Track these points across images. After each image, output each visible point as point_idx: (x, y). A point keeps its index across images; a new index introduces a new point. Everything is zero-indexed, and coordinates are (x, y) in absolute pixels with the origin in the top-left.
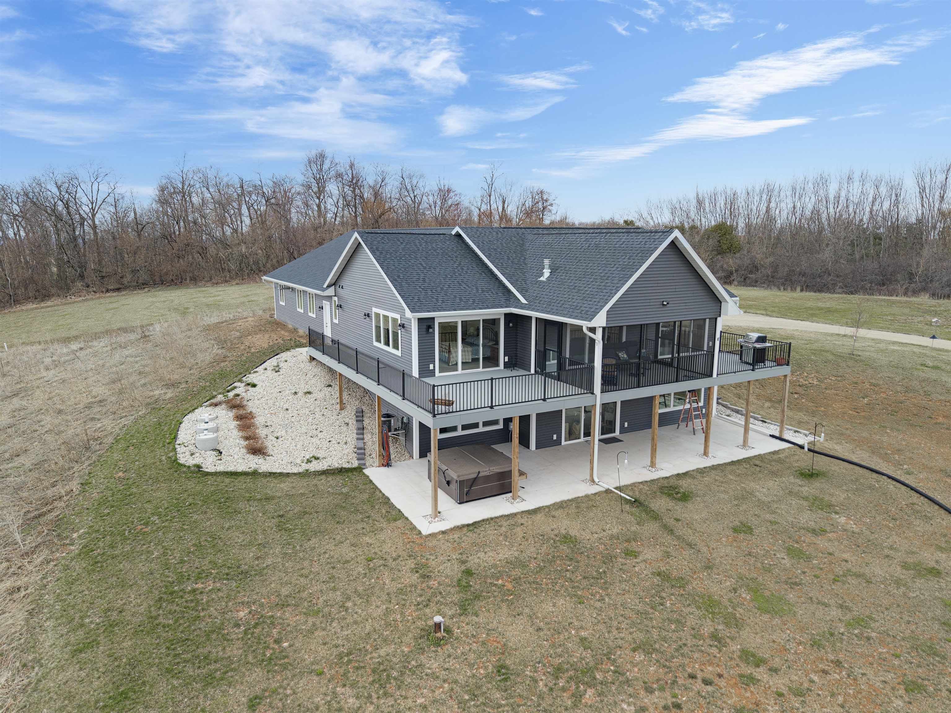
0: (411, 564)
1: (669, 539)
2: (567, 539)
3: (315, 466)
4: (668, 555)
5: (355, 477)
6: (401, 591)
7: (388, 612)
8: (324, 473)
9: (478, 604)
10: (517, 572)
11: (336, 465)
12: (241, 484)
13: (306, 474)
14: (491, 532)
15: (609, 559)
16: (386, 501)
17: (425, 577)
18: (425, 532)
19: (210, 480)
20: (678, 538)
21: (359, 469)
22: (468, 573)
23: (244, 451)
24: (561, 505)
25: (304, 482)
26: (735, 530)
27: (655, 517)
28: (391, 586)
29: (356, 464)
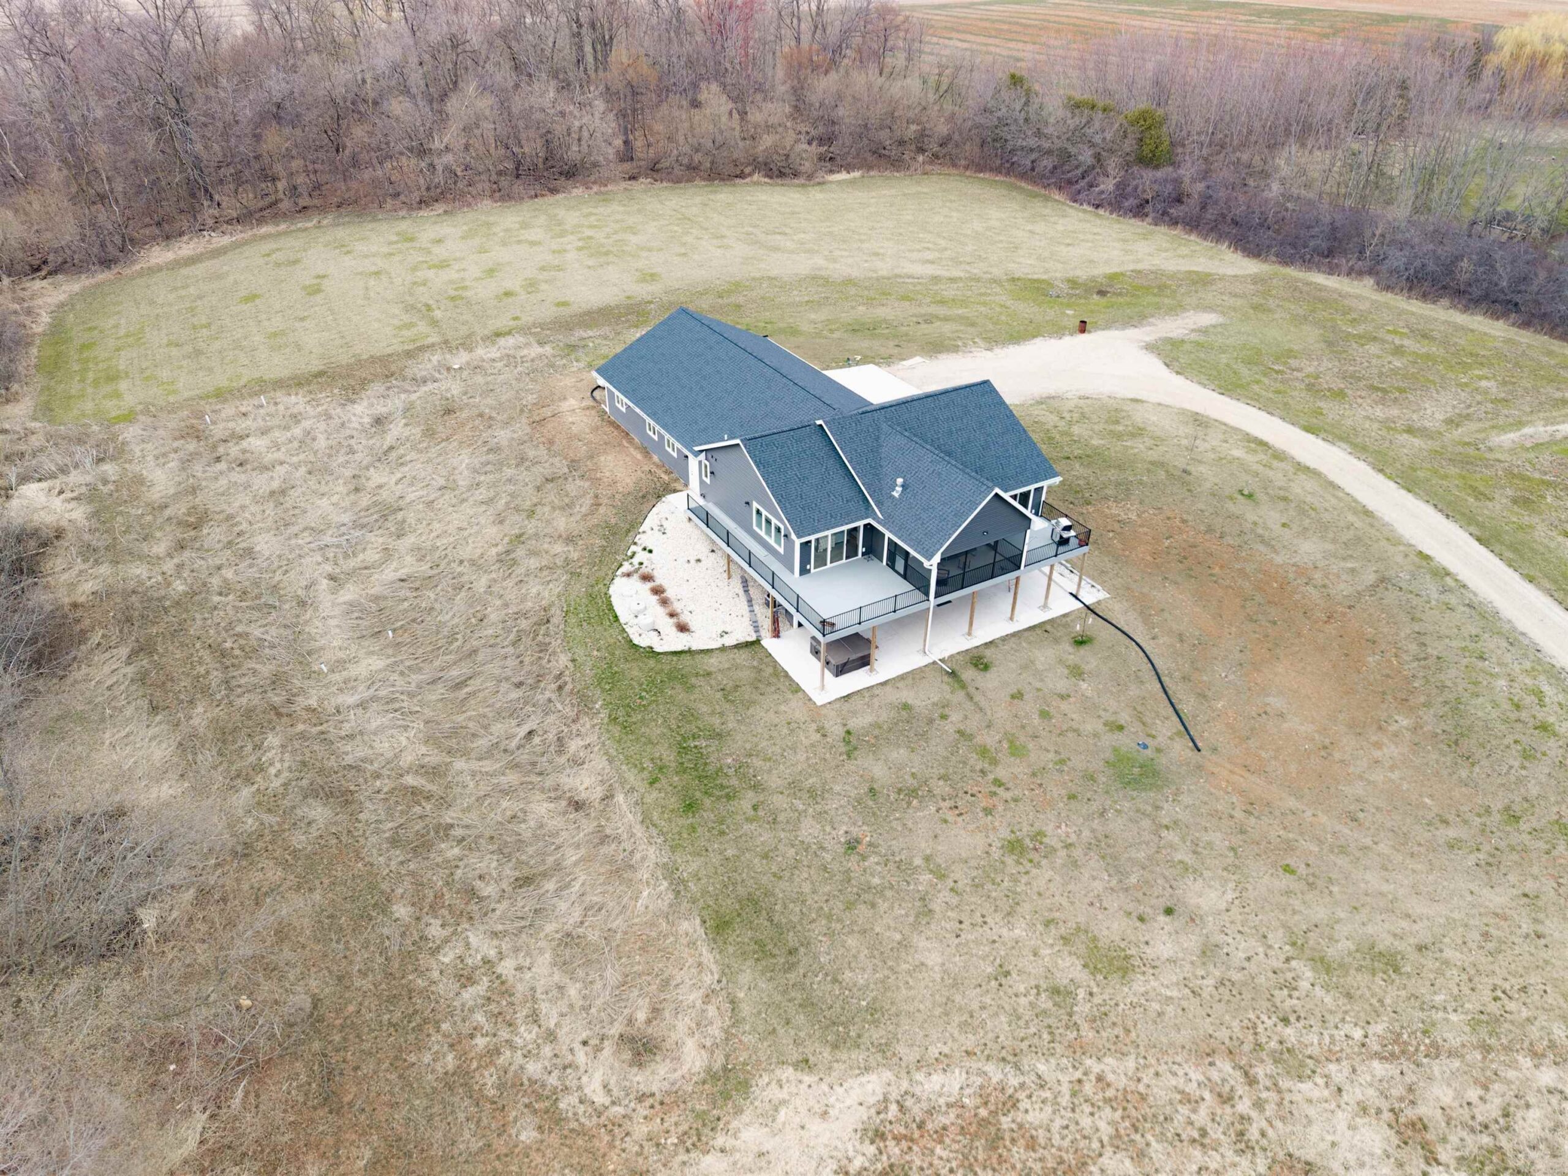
0: (814, 726)
1: (968, 705)
2: (906, 707)
3: (730, 641)
4: (966, 717)
5: (756, 648)
6: (813, 745)
7: (808, 758)
8: (738, 646)
9: (856, 753)
10: (876, 732)
11: (742, 640)
12: (686, 660)
13: (723, 649)
14: (857, 703)
15: (931, 721)
16: (787, 675)
17: (824, 736)
18: (819, 703)
19: (664, 659)
20: (976, 704)
21: (757, 642)
22: (848, 732)
23: (674, 629)
24: (902, 677)
25: (723, 657)
26: (1013, 697)
27: (963, 686)
28: (806, 742)
29: (754, 638)
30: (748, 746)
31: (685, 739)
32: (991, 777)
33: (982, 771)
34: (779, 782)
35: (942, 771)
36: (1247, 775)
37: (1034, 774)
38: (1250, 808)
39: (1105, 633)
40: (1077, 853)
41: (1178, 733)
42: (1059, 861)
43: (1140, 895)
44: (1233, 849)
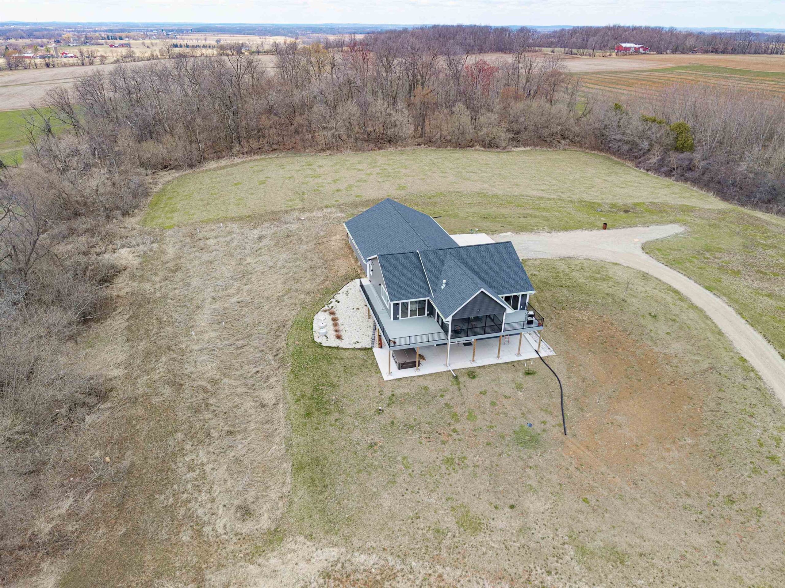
0: (379, 390)
1: (457, 393)
2: (426, 388)
3: (358, 346)
4: (453, 398)
5: (369, 351)
6: (374, 398)
7: (369, 403)
8: (360, 349)
9: (393, 404)
10: (406, 397)
11: (364, 346)
12: (334, 351)
13: (354, 349)
14: (404, 382)
15: (435, 397)
16: (377, 365)
17: (381, 394)
18: (385, 379)
19: (325, 349)
20: (461, 393)
21: (371, 349)
22: (393, 395)
23: (335, 337)
24: (430, 375)
25: (353, 352)
26: (481, 393)
27: (458, 384)
28: (372, 396)
29: (370, 347)
30: (345, 393)
31: (318, 385)
32: (452, 427)
33: (449, 424)
34: (352, 411)
35: (430, 420)
36: (586, 451)
37: (474, 430)
38: (580, 467)
39: (543, 370)
40: (479, 470)
41: (559, 425)
42: (468, 472)
43: (501, 496)
44: (560, 484)
